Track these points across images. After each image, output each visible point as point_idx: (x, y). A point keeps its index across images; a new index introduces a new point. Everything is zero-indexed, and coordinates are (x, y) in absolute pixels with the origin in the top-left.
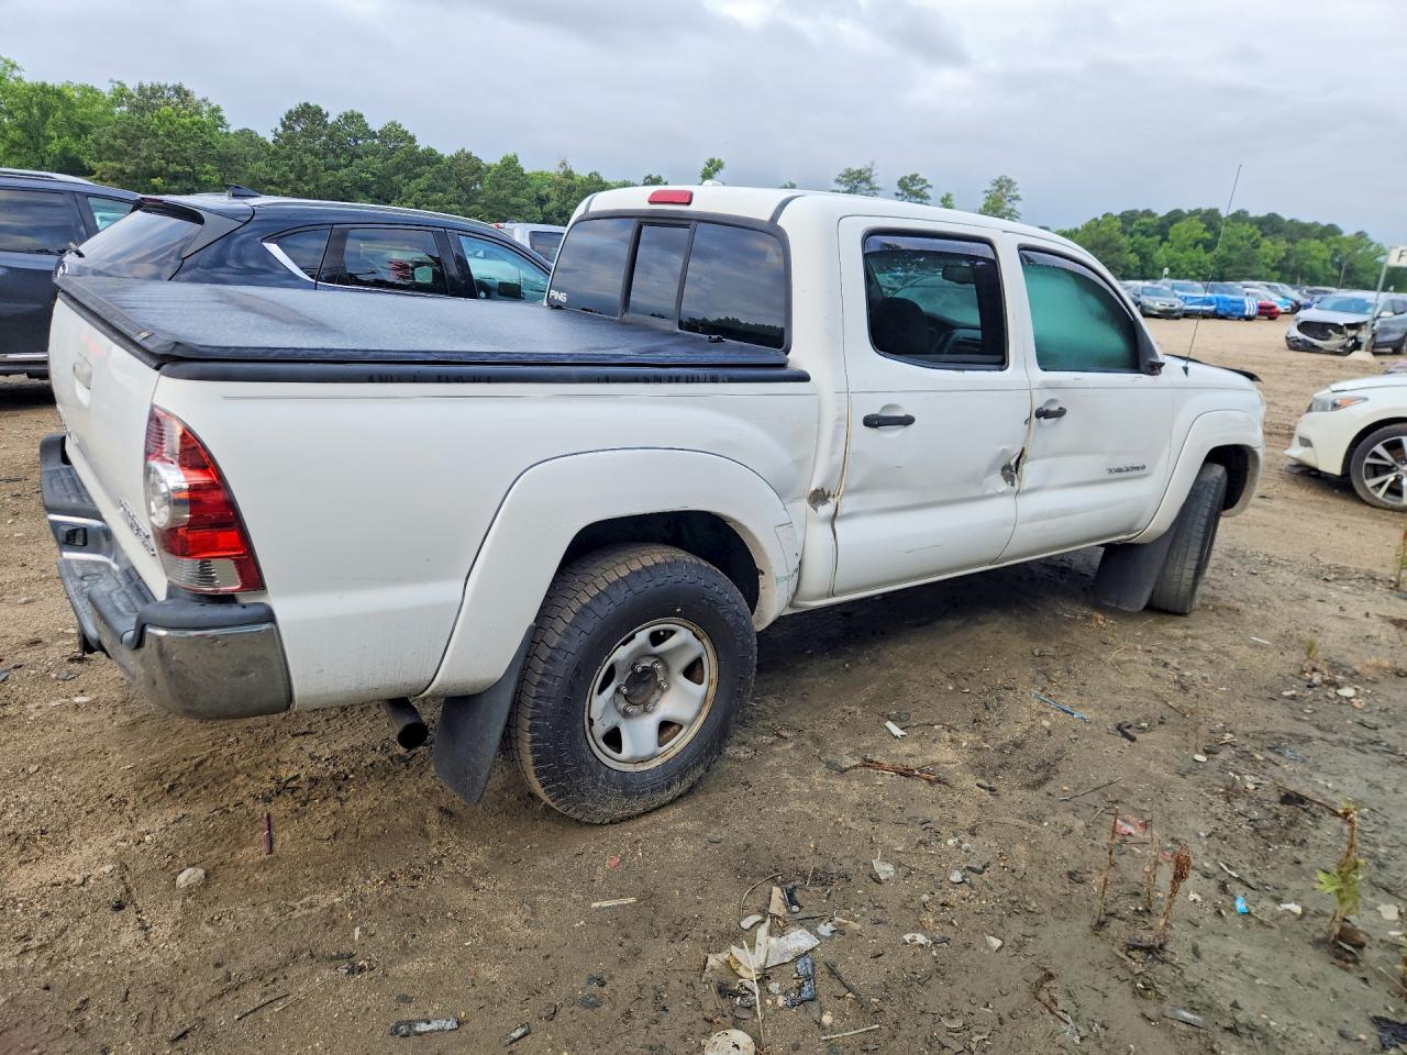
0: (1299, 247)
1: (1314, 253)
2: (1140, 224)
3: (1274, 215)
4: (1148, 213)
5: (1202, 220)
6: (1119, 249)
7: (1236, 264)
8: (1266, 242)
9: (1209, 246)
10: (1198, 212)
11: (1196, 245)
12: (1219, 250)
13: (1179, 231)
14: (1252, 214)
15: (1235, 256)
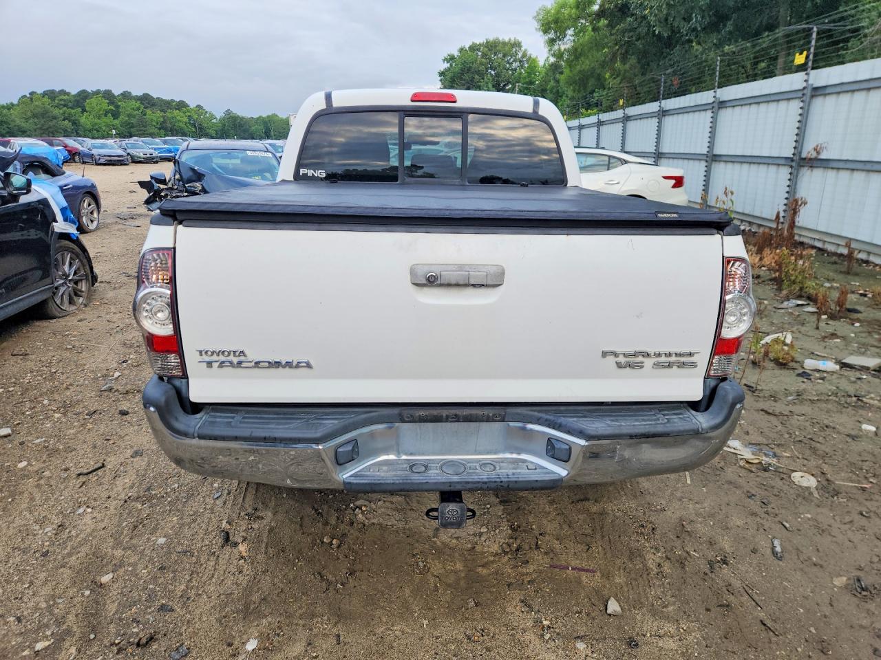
0: (168, 114)
1: (178, 118)
2: (61, 100)
3: (147, 94)
4: (63, 92)
5: (104, 97)
6: (55, 118)
7: (137, 126)
8: (149, 112)
9: (115, 115)
10: (98, 92)
11: (106, 115)
12: (123, 118)
13: (90, 103)
14: (134, 94)
15: (134, 121)
